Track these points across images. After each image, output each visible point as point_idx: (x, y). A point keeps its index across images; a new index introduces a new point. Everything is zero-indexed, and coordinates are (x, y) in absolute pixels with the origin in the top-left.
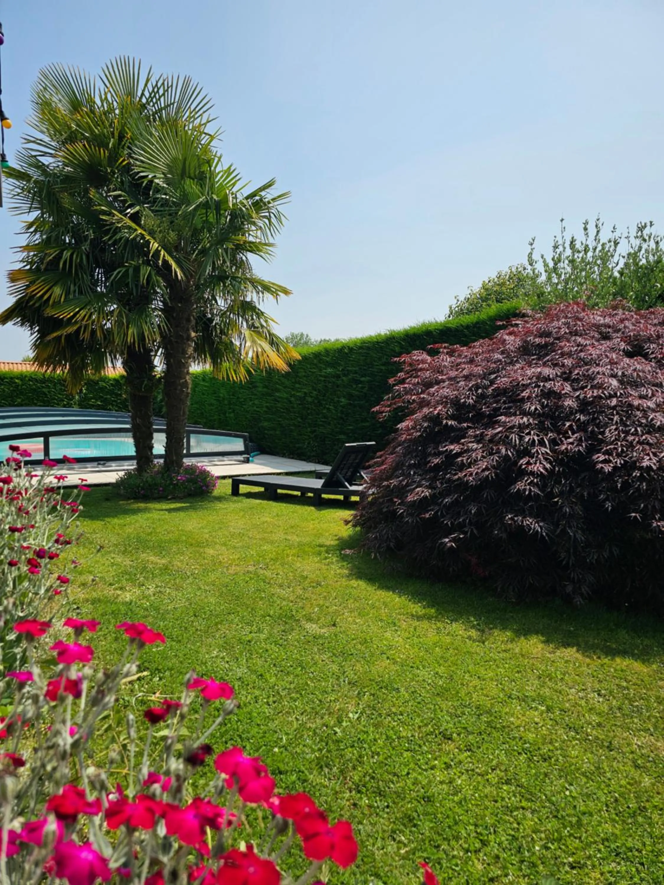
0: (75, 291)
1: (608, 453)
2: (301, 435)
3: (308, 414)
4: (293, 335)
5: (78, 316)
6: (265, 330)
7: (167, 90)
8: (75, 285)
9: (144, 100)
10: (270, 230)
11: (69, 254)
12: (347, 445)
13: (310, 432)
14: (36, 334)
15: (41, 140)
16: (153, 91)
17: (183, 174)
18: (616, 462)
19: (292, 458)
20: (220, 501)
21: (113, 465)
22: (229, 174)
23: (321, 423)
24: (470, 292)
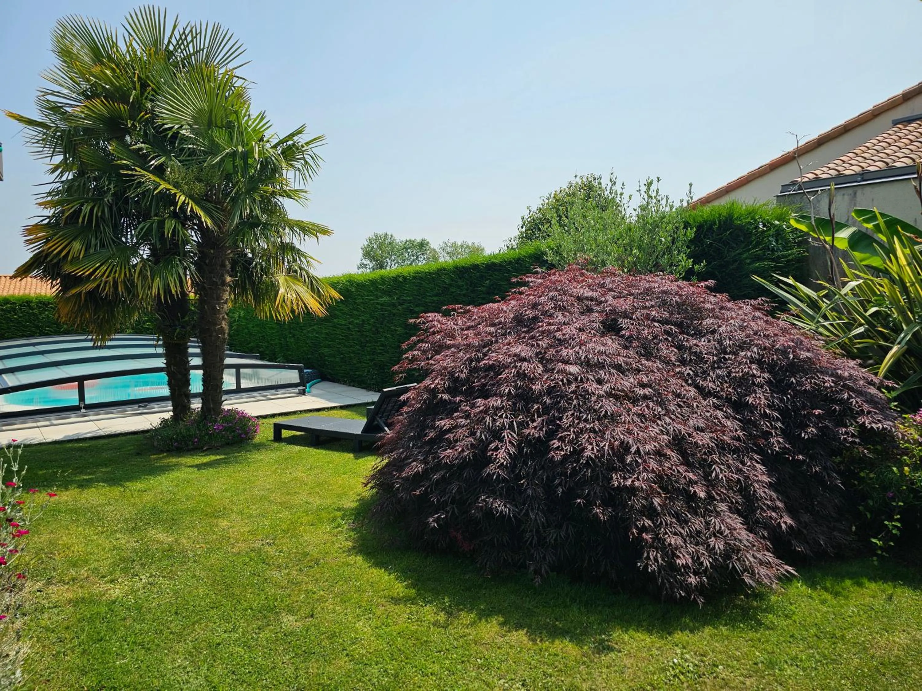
0: (96, 245)
1: (562, 439)
2: (360, 362)
3: (367, 342)
4: (376, 236)
5: (98, 271)
6: (304, 273)
7: (196, 37)
8: (96, 239)
9: (171, 48)
10: (308, 171)
11: (89, 208)
12: (385, 390)
13: (369, 360)
14: (58, 286)
15: (58, 92)
16: (181, 38)
17: (210, 124)
18: (566, 450)
19: (353, 386)
20: (258, 450)
21: (156, 406)
22: (262, 118)
23: (379, 351)
24: (542, 202)
